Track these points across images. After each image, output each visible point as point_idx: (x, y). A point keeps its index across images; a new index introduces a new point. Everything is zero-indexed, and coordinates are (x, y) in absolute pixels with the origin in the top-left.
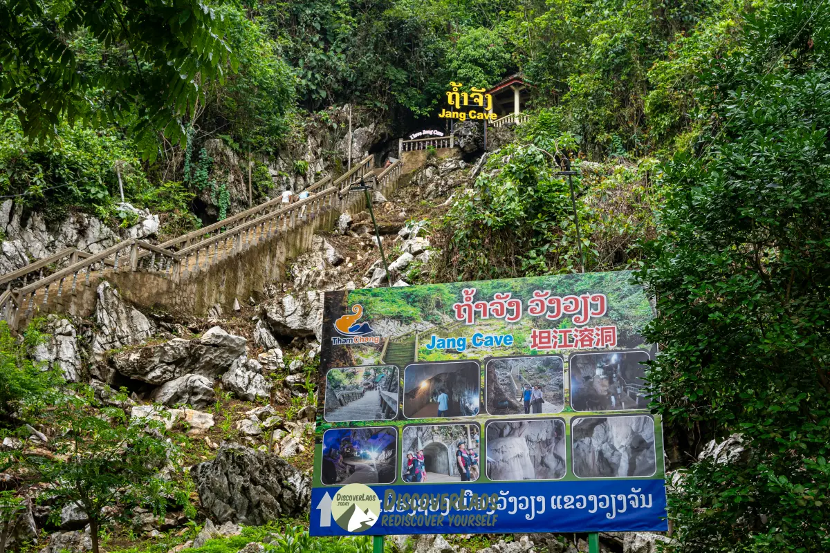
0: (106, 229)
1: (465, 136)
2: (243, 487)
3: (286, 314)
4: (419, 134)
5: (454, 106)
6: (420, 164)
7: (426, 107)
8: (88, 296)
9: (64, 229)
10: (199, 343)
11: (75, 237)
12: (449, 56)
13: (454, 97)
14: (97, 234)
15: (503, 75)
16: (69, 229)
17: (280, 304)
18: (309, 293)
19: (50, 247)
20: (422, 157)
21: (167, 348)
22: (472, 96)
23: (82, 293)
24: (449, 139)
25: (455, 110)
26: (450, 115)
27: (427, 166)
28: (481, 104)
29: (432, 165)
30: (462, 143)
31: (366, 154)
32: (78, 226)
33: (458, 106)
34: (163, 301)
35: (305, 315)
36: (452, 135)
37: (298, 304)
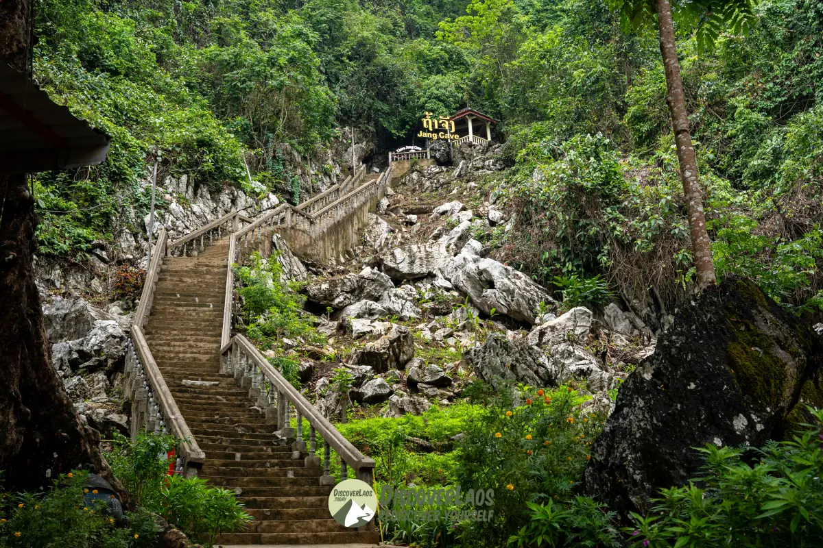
0: (250, 200)
1: (439, 150)
2: (512, 365)
3: (398, 262)
4: (404, 148)
5: (428, 129)
6: (406, 171)
7: (402, 130)
8: (267, 244)
9: (222, 199)
10: (363, 278)
11: (230, 205)
12: (417, 94)
13: (427, 122)
14: (244, 203)
15: (457, 109)
16: (225, 198)
17: (393, 254)
18: (412, 246)
19: (214, 211)
20: (407, 165)
21: (345, 280)
22: (440, 122)
23: (264, 241)
24: (426, 153)
25: (429, 131)
26: (426, 135)
27: (413, 172)
28: (447, 128)
29: (417, 170)
30: (438, 155)
31: (361, 163)
32: (231, 196)
33: (431, 129)
34: (309, 252)
35: (412, 263)
36: (428, 150)
37: (406, 255)
